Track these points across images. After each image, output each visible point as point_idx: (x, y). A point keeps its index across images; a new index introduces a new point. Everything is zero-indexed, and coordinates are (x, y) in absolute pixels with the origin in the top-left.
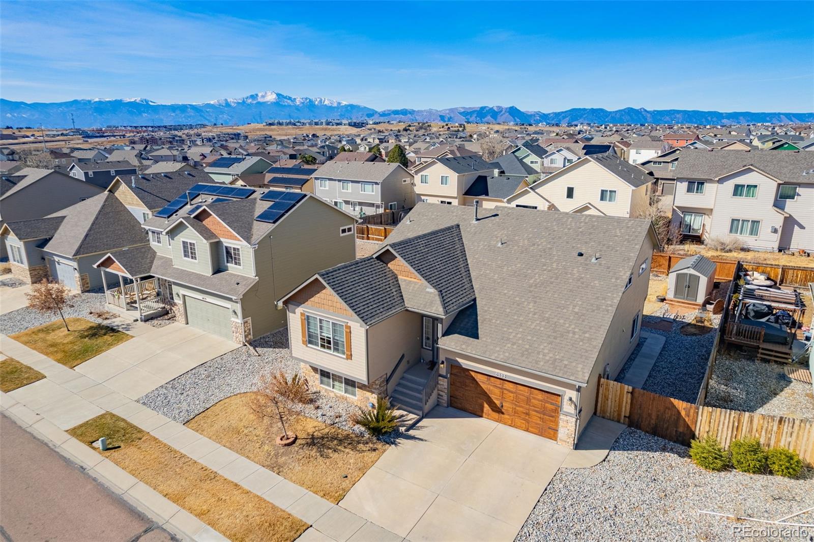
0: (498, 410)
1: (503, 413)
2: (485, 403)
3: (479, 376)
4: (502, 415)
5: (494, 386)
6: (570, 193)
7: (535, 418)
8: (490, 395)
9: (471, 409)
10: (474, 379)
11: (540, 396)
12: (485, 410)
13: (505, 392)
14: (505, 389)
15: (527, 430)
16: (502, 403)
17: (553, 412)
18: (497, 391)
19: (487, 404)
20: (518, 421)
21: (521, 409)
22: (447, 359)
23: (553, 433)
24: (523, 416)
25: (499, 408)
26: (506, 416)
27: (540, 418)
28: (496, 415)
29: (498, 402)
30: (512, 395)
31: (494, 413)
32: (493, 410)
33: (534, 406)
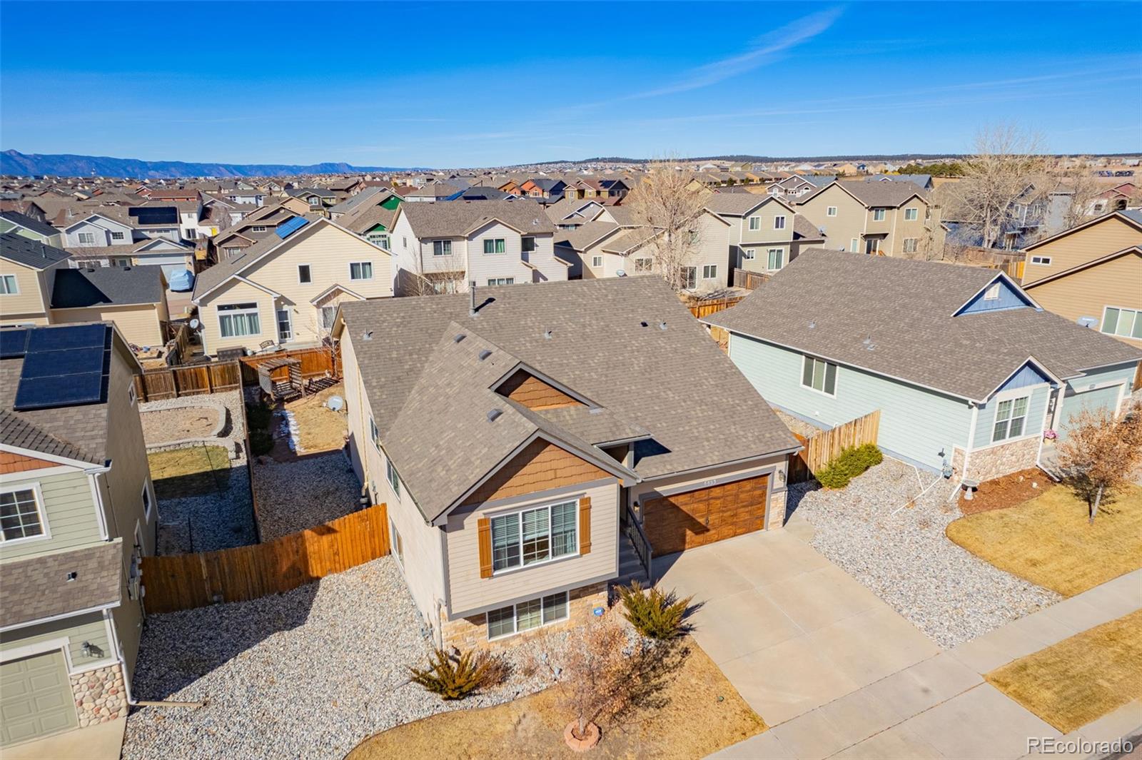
0: (701, 530)
1: (708, 530)
2: (687, 530)
3: (681, 499)
4: (708, 534)
5: (698, 502)
6: (305, 274)
7: (744, 515)
8: (694, 517)
9: (671, 547)
10: (674, 506)
11: (748, 486)
12: (688, 539)
13: (712, 501)
14: (712, 498)
15: (735, 535)
16: (707, 519)
17: (761, 497)
18: (702, 506)
19: (690, 529)
20: (725, 530)
21: (729, 513)
22: (640, 496)
23: (759, 522)
24: (730, 520)
25: (703, 526)
26: (712, 532)
27: (747, 512)
28: (700, 538)
29: (702, 520)
30: (718, 502)
31: (697, 537)
32: (697, 533)
33: (742, 502)
